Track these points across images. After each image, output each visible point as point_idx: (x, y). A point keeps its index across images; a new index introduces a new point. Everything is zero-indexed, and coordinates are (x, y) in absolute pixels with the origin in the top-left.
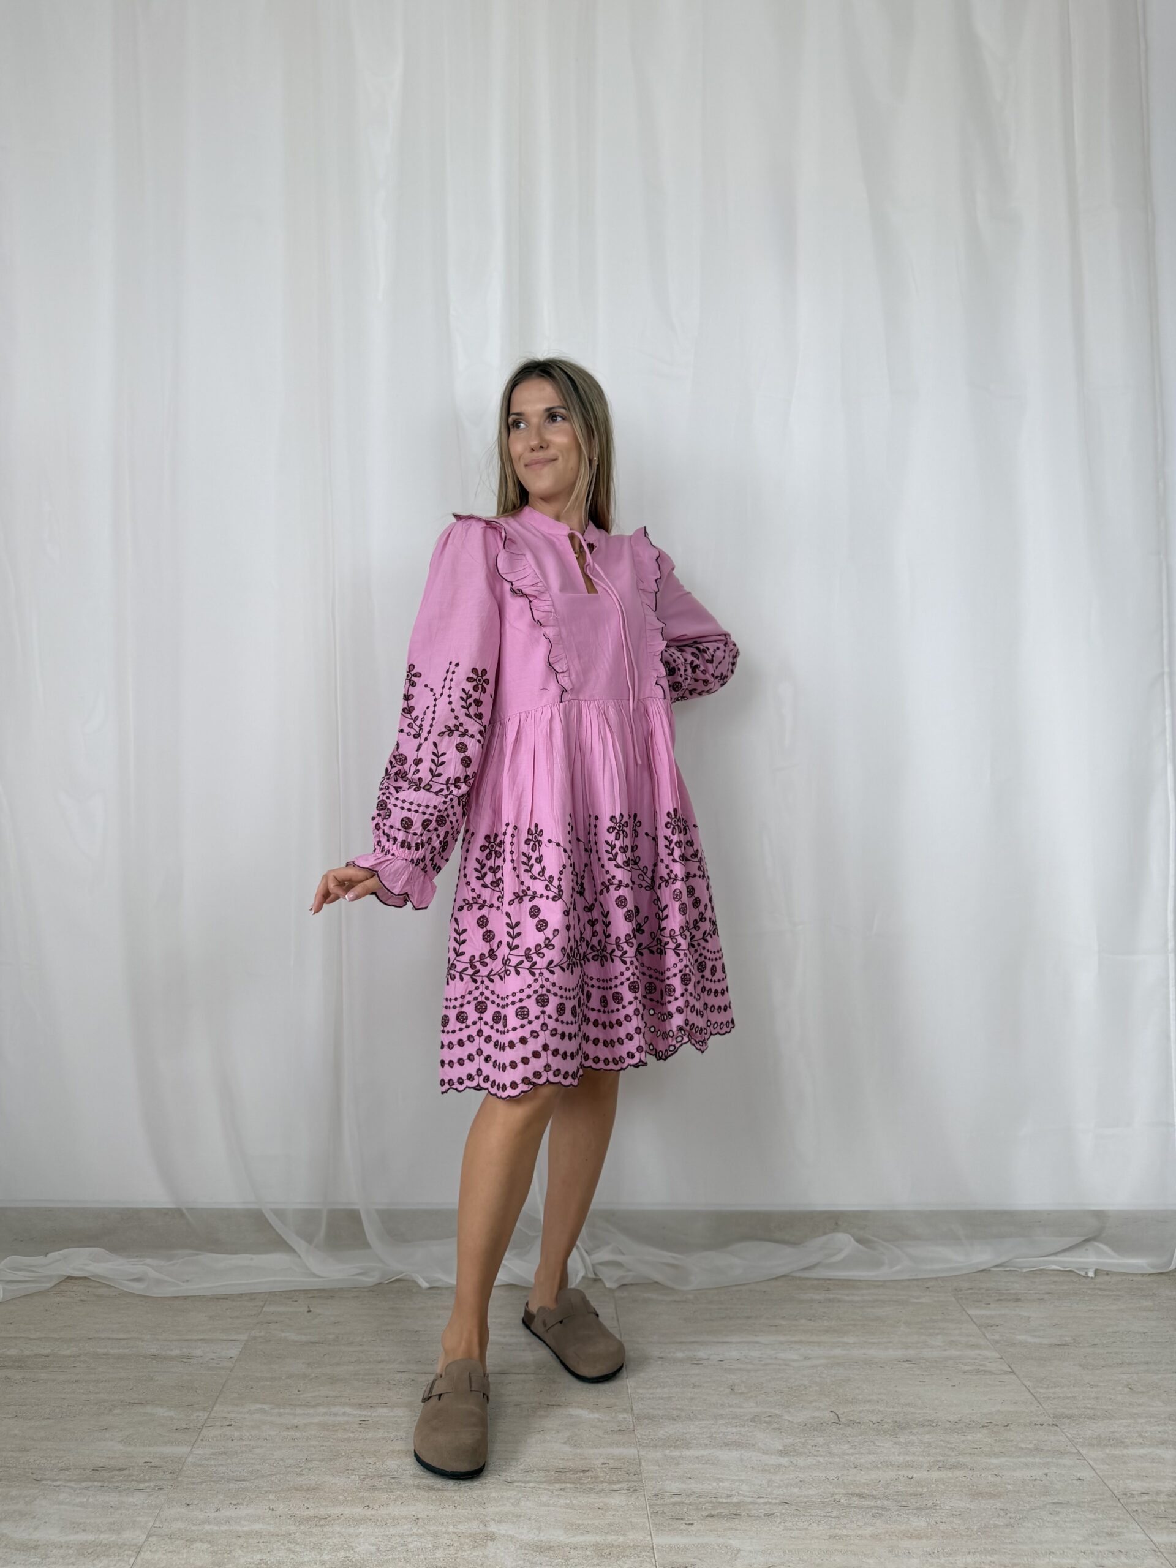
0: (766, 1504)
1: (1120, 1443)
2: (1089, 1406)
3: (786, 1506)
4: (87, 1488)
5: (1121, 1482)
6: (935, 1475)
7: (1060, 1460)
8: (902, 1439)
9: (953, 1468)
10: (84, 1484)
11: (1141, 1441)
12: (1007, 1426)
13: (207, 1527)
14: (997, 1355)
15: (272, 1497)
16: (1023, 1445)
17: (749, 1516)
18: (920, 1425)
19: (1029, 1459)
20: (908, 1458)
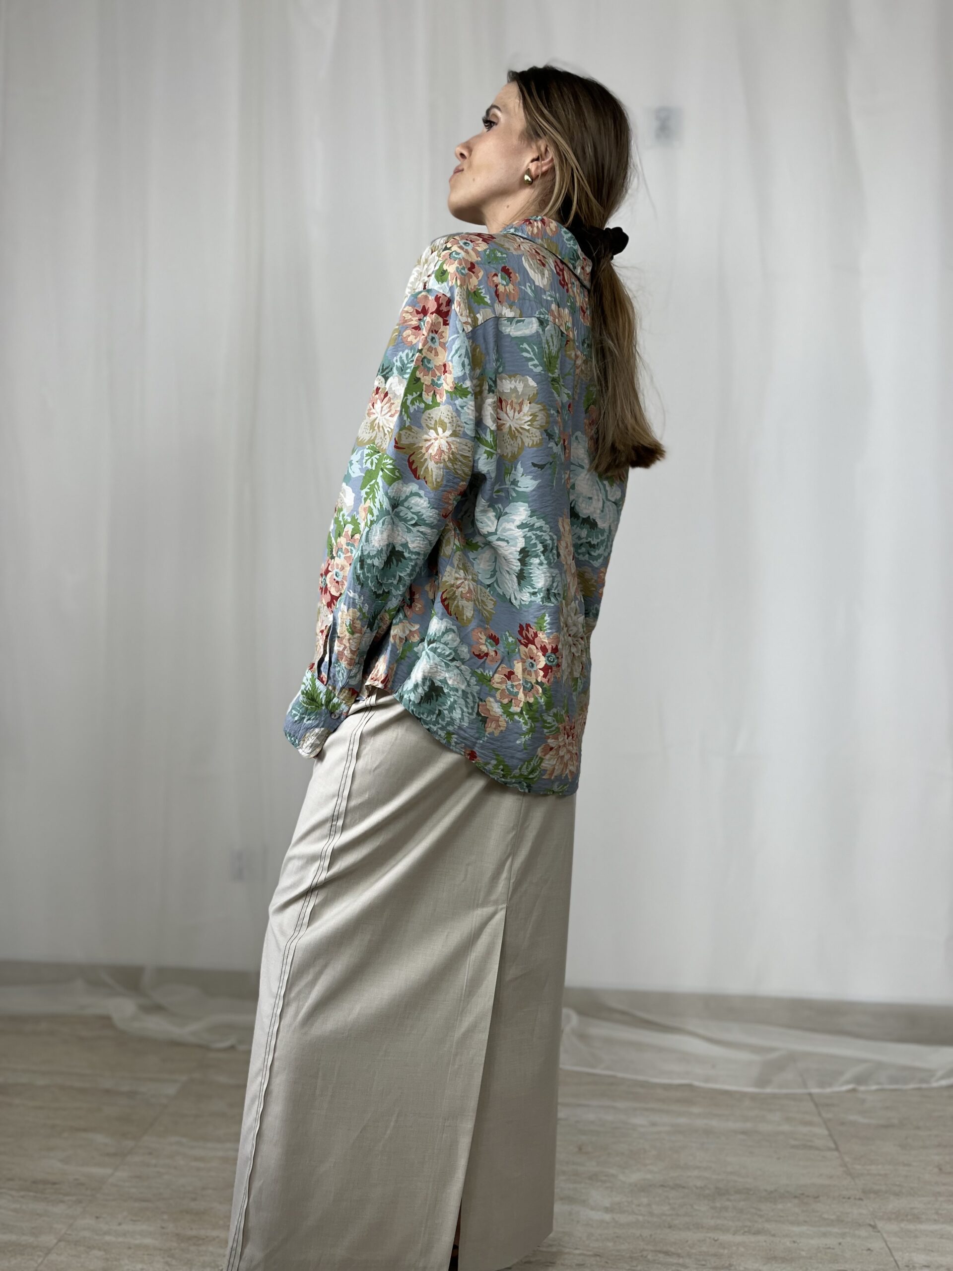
0: (580, 1255)
1: (917, 1218)
2: (898, 1183)
3: (598, 1258)
4: (23, 1197)
5: (907, 1254)
6: (739, 1238)
7: (857, 1232)
8: (718, 1205)
9: (758, 1233)
10: (22, 1193)
11: (936, 1217)
12: (818, 1197)
13: (108, 1238)
14: (826, 1132)
15: (165, 1217)
16: (826, 1216)
17: (562, 1265)
18: (738, 1192)
19: (829, 1229)
20: (719, 1222)
